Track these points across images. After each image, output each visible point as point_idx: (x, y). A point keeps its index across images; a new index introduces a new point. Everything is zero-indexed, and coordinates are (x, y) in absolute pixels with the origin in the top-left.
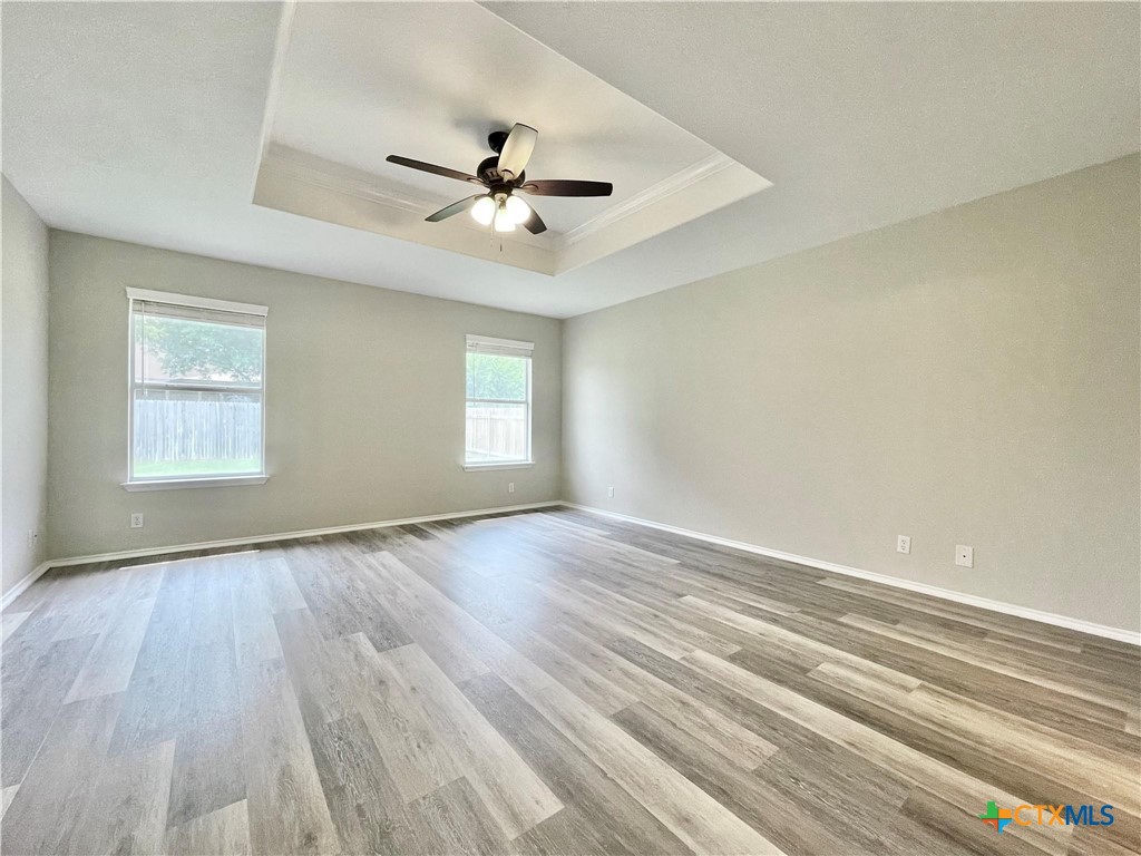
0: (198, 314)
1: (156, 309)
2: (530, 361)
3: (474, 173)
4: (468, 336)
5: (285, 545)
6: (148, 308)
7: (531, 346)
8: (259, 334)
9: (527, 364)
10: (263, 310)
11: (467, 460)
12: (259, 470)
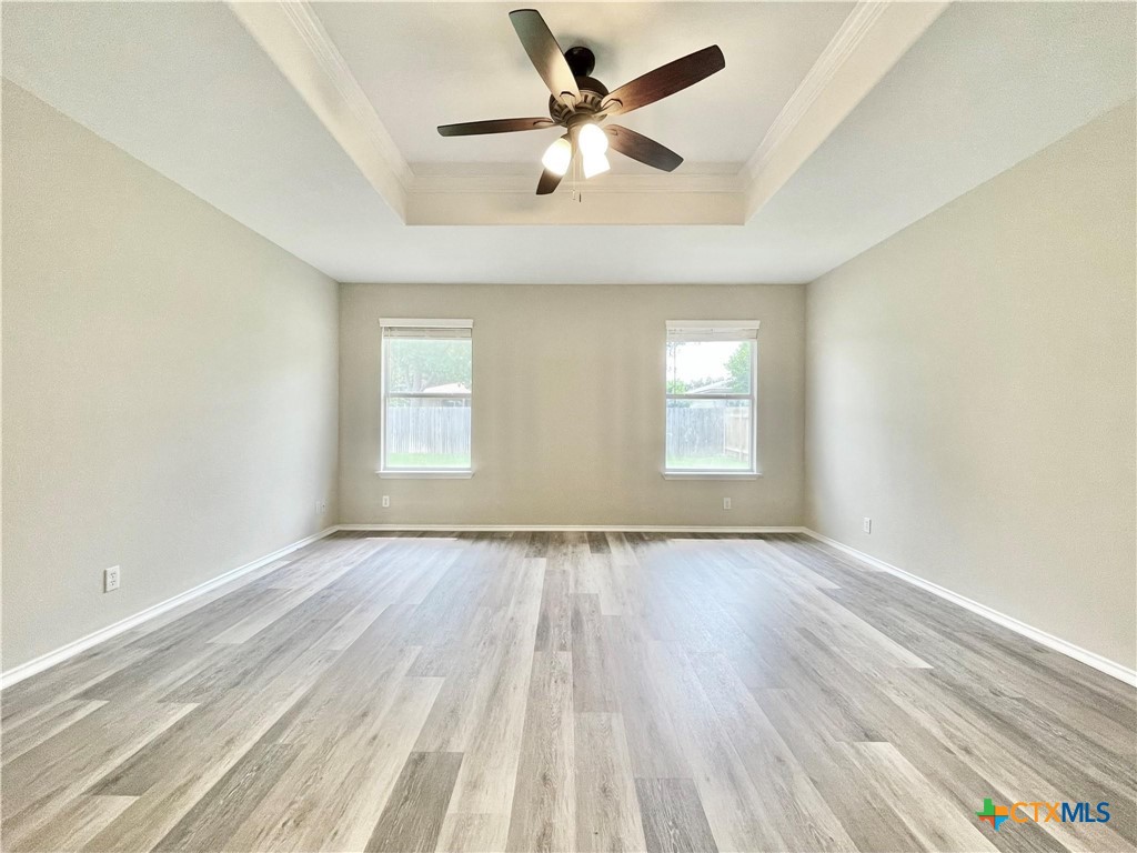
0: (422, 333)
1: (398, 333)
2: (756, 343)
3: (548, 115)
4: (667, 322)
5: (480, 536)
6: (393, 333)
7: (756, 324)
8: (466, 345)
9: (752, 346)
10: (469, 323)
11: (667, 466)
12: (469, 466)
